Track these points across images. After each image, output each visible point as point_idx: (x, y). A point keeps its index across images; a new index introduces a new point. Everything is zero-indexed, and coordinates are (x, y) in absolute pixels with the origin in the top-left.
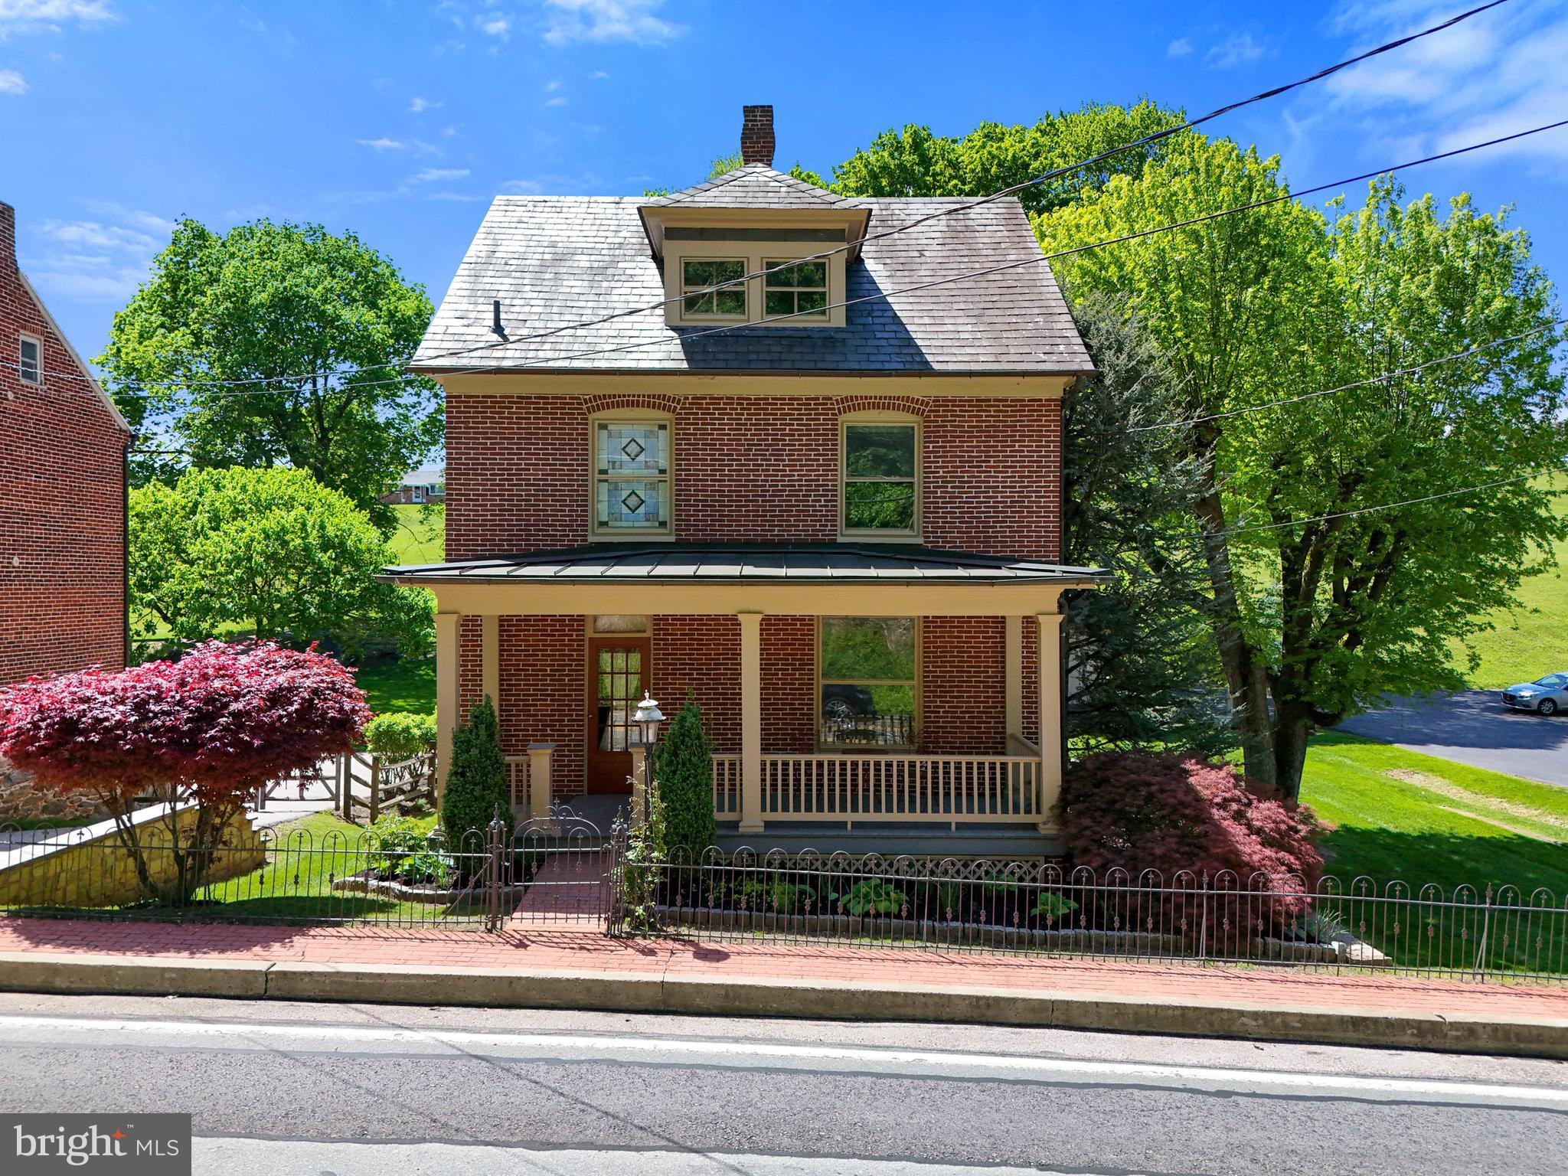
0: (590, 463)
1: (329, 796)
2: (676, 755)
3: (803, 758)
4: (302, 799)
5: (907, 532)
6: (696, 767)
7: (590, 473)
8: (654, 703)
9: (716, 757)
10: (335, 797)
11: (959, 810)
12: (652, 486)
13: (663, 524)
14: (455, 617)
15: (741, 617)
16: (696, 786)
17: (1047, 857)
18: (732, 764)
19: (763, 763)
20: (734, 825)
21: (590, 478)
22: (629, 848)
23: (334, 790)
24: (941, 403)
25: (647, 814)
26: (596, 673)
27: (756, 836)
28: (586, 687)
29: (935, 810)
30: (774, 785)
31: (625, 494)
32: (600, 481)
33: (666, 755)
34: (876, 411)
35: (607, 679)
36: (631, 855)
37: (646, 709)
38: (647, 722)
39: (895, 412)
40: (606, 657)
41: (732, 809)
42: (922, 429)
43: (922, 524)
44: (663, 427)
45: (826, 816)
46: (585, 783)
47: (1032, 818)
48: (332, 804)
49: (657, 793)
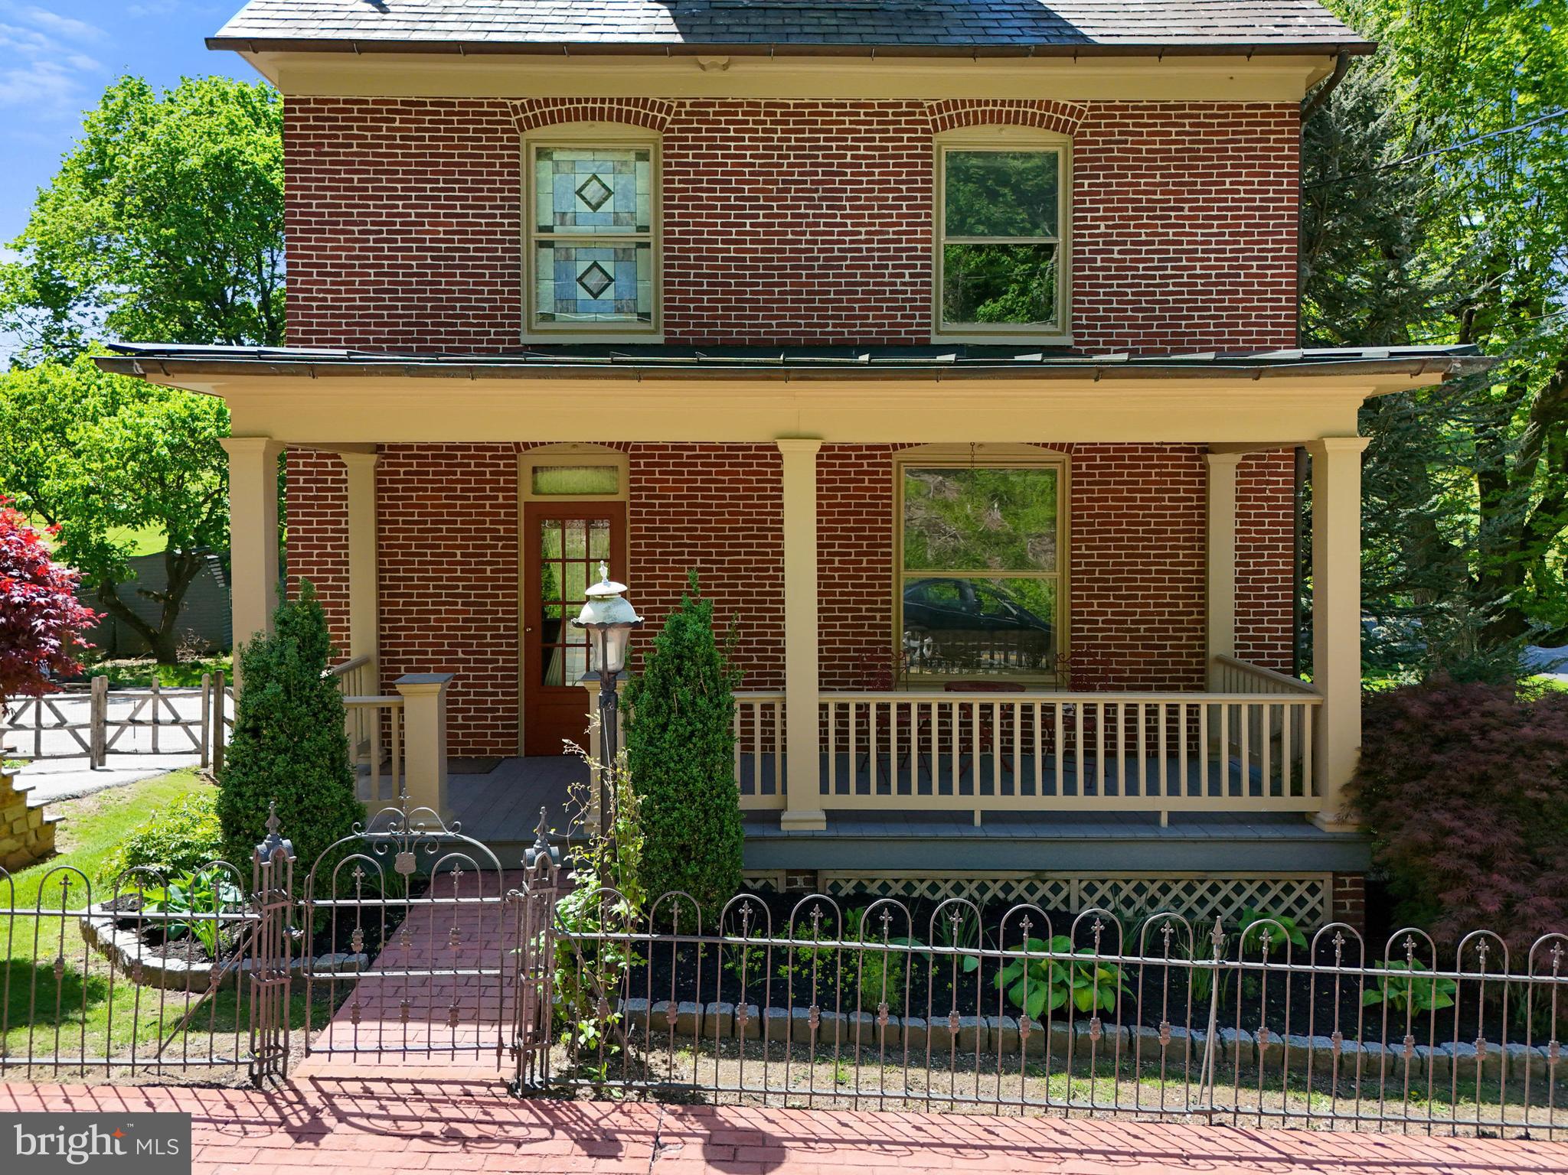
0: (522, 212)
1: (192, 747)
2: (665, 692)
3: (873, 699)
4: (156, 751)
5: (1049, 328)
6: (705, 718)
7: (523, 229)
8: (618, 587)
9: (740, 697)
10: (202, 749)
11: (1174, 790)
12: (623, 255)
13: (644, 316)
14: (261, 444)
15: (783, 446)
16: (706, 754)
17: (1336, 874)
18: (767, 707)
19: (823, 707)
20: (773, 818)
21: (523, 238)
22: (570, 887)
23: (199, 738)
24: (1104, 111)
25: (606, 821)
26: (538, 561)
27: (813, 838)
28: (521, 582)
29: (1132, 790)
30: (842, 748)
31: (582, 267)
32: (542, 244)
33: (646, 695)
34: (995, 127)
35: (556, 569)
36: (570, 904)
37: (602, 599)
38: (603, 627)
39: (1027, 129)
40: (553, 535)
41: (768, 788)
42: (1071, 156)
43: (1069, 314)
44: (643, 156)
45: (936, 802)
46: (521, 738)
47: (1304, 803)
48: (198, 759)
49: (627, 776)
